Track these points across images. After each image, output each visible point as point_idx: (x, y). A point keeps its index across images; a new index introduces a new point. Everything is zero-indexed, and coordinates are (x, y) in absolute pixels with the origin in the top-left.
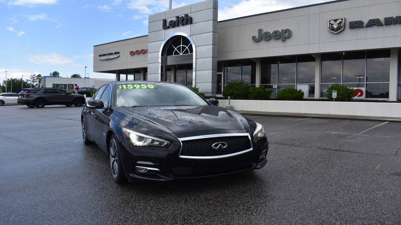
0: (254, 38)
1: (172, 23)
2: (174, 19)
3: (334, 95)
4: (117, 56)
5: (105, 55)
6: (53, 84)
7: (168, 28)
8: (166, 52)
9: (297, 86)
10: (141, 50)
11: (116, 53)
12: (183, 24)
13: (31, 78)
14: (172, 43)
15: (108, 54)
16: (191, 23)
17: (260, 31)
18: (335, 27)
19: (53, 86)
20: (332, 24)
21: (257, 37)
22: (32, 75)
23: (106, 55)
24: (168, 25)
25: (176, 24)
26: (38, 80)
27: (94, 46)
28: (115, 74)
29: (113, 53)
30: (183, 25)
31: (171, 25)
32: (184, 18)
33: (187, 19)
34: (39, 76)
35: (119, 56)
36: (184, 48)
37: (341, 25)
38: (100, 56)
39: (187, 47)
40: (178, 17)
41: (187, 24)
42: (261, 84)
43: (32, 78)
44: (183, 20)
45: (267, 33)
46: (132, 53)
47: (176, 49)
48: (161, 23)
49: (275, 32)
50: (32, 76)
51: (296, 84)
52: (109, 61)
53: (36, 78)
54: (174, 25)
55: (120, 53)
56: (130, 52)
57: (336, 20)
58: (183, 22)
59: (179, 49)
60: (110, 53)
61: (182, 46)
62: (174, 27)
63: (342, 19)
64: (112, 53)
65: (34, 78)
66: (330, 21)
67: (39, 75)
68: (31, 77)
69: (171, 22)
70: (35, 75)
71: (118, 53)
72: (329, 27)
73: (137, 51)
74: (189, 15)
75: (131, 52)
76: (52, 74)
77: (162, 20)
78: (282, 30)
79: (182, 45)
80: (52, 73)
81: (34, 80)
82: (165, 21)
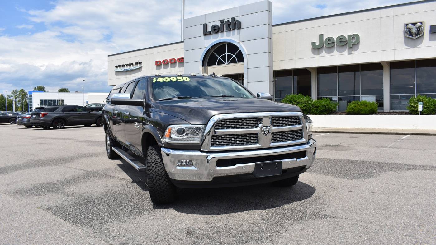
8: (206, 61)
10: (170, 59)
25: (221, 29)
32: (231, 21)
35: (141, 67)
38: (116, 67)
47: (219, 58)
55: (142, 64)
59: (224, 58)
60: (129, 63)
69: (214, 27)
73: (165, 61)
75: (157, 62)
77: (202, 25)
79: (227, 53)
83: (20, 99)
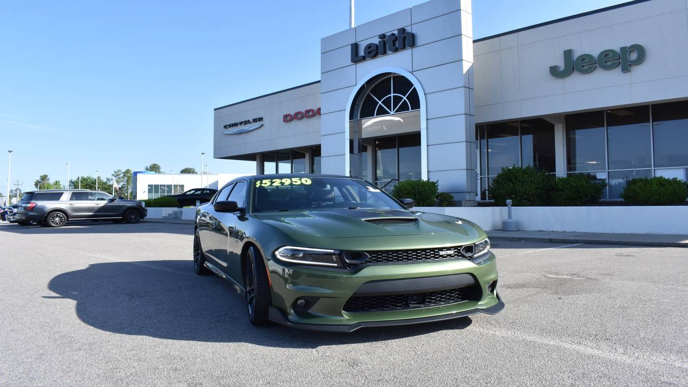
0: (553, 69)
1: (370, 50)
2: (376, 41)
4: (258, 124)
5: (235, 125)
6: (149, 186)
7: (364, 59)
8: (358, 110)
9: (656, 171)
10: (305, 111)
11: (255, 120)
12: (396, 48)
13: (113, 175)
14: (371, 91)
15: (241, 123)
16: (413, 44)
17: (568, 54)
19: (150, 188)
21: (562, 68)
22: (117, 171)
23: (238, 124)
24: (362, 53)
25: (381, 49)
26: (126, 178)
27: (215, 109)
29: (251, 121)
30: (396, 50)
31: (370, 53)
32: (397, 35)
33: (405, 38)
34: (128, 171)
35: (262, 125)
36: (397, 100)
38: (225, 127)
39: (405, 98)
40: (383, 36)
41: (404, 48)
42: (568, 171)
43: (115, 176)
44: (394, 42)
45: (584, 58)
46: (288, 118)
47: (380, 103)
48: (348, 51)
49: (606, 54)
52: (242, 136)
53: (122, 175)
55: (264, 120)
58: (394, 45)
59: (387, 103)
60: (244, 120)
61: (393, 96)
62: (375, 56)
64: (249, 121)
65: (119, 175)
67: (127, 170)
68: (115, 173)
69: (370, 47)
70: (120, 171)
71: (261, 119)
73: (297, 114)
74: (409, 29)
75: (285, 117)
76: (149, 169)
77: (350, 46)
78: (622, 49)
79: (394, 93)
80: (149, 167)
81: (119, 178)
82: (355, 47)
83: (125, 184)
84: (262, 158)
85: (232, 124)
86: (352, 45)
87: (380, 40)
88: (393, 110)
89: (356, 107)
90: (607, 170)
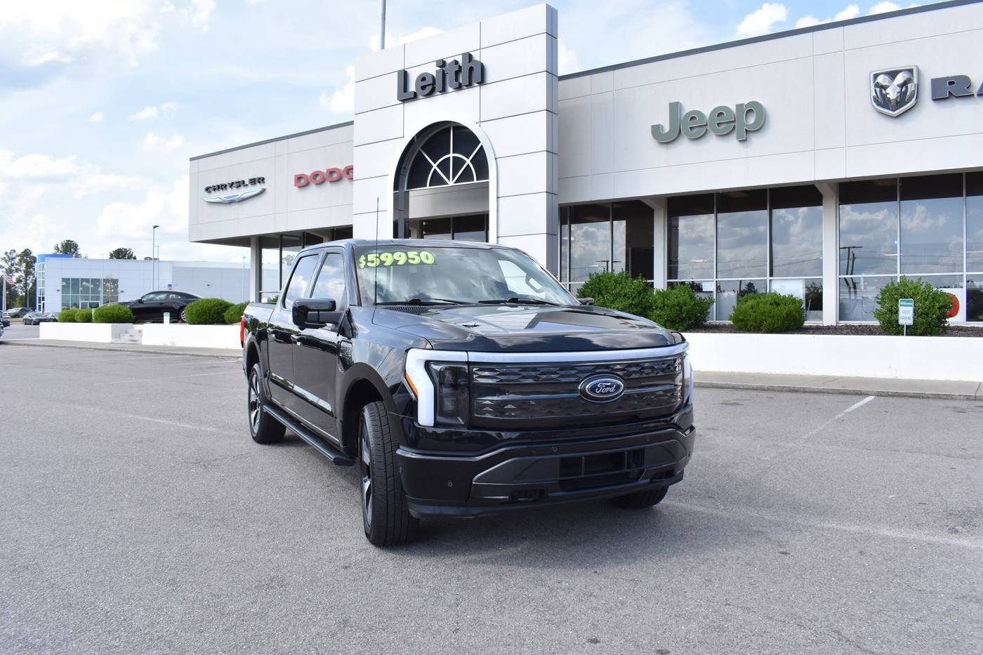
0: (656, 130)
1: (424, 83)
2: (433, 70)
3: (906, 314)
4: (257, 188)
5: (222, 187)
6: (64, 280)
7: (415, 97)
9: (773, 283)
10: (327, 170)
11: (253, 181)
12: (460, 84)
13: (4, 259)
14: (423, 148)
15: (232, 185)
16: (482, 82)
17: (675, 108)
18: (892, 94)
19: (64, 283)
20: (883, 87)
21: (667, 129)
22: (9, 252)
23: (226, 186)
24: (412, 87)
25: (439, 86)
26: (24, 265)
27: (192, 159)
28: (249, 249)
29: (247, 182)
30: (459, 88)
31: (423, 88)
32: (461, 64)
33: (471, 69)
34: (27, 253)
35: (263, 191)
37: (907, 88)
38: (207, 189)
39: (468, 161)
40: (442, 64)
41: (470, 85)
42: (668, 279)
43: (6, 261)
44: (457, 73)
45: (693, 116)
46: (302, 182)
48: (393, 83)
49: (720, 113)
50: (6, 253)
51: (768, 278)
52: (234, 207)
53: (17, 260)
54: (430, 87)
55: (265, 181)
56: (295, 176)
57: (892, 75)
58: (457, 79)
60: (237, 180)
61: (454, 157)
62: (430, 94)
63: (911, 71)
64: (244, 182)
65: (14, 258)
66: (876, 76)
67: (26, 250)
68: (6, 256)
69: (424, 79)
70: (14, 251)
71: (261, 180)
72: (874, 94)
73: (315, 175)
74: (476, 57)
75: (299, 178)
76: (61, 249)
78: (739, 107)
80: (60, 246)
81: (12, 265)
82: (404, 76)
84: (261, 242)
85: (219, 186)
86: (399, 72)
87: (439, 68)
88: (453, 179)
89: (402, 171)
90: (715, 280)
